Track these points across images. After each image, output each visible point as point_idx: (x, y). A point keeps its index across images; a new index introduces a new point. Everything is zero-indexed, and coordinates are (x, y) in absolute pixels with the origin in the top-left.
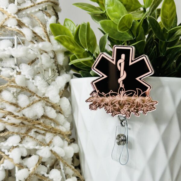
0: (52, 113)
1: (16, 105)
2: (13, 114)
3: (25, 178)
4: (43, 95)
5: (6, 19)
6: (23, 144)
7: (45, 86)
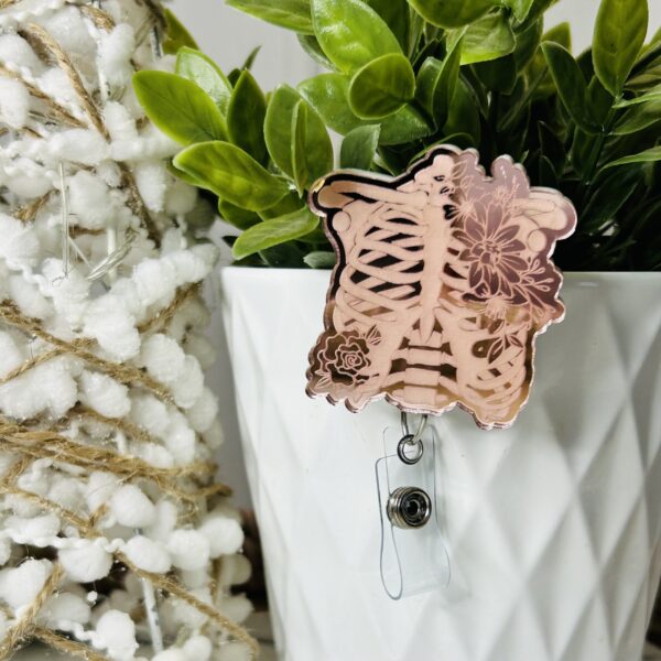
0: (108, 397)
4: (78, 331)
7: (82, 296)
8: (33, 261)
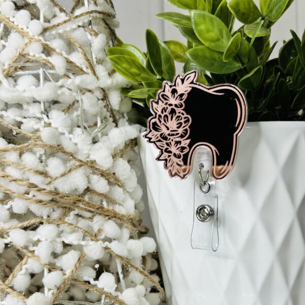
0: (100, 185)
1: (44, 174)
2: (36, 187)
3: (55, 286)
4: (88, 157)
5: (26, 45)
6: (62, 238)
7: (89, 143)
8: (69, 129)
